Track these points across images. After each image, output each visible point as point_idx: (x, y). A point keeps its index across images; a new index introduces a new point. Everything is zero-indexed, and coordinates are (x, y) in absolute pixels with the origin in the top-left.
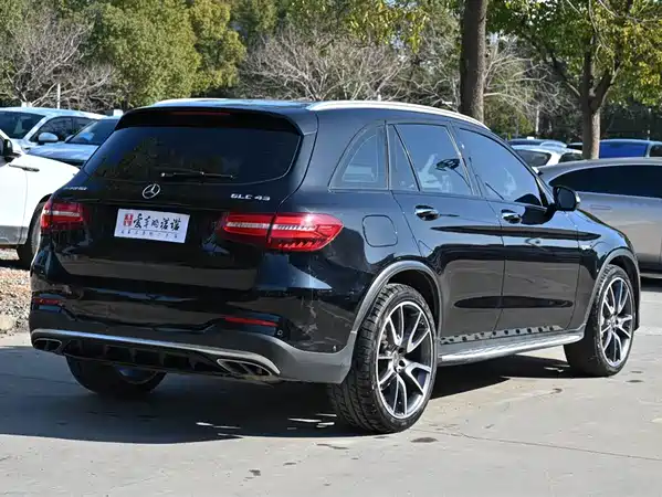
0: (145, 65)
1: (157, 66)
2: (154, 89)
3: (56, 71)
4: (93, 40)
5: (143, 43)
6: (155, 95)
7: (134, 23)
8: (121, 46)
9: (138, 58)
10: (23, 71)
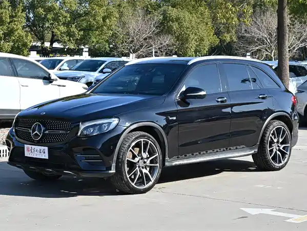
0: (187, 34)
1: (192, 34)
2: (191, 45)
3: (145, 39)
4: (162, 23)
5: (185, 24)
6: (191, 47)
7: (181, 15)
8: (175, 26)
9: (183, 31)
10: (130, 39)
